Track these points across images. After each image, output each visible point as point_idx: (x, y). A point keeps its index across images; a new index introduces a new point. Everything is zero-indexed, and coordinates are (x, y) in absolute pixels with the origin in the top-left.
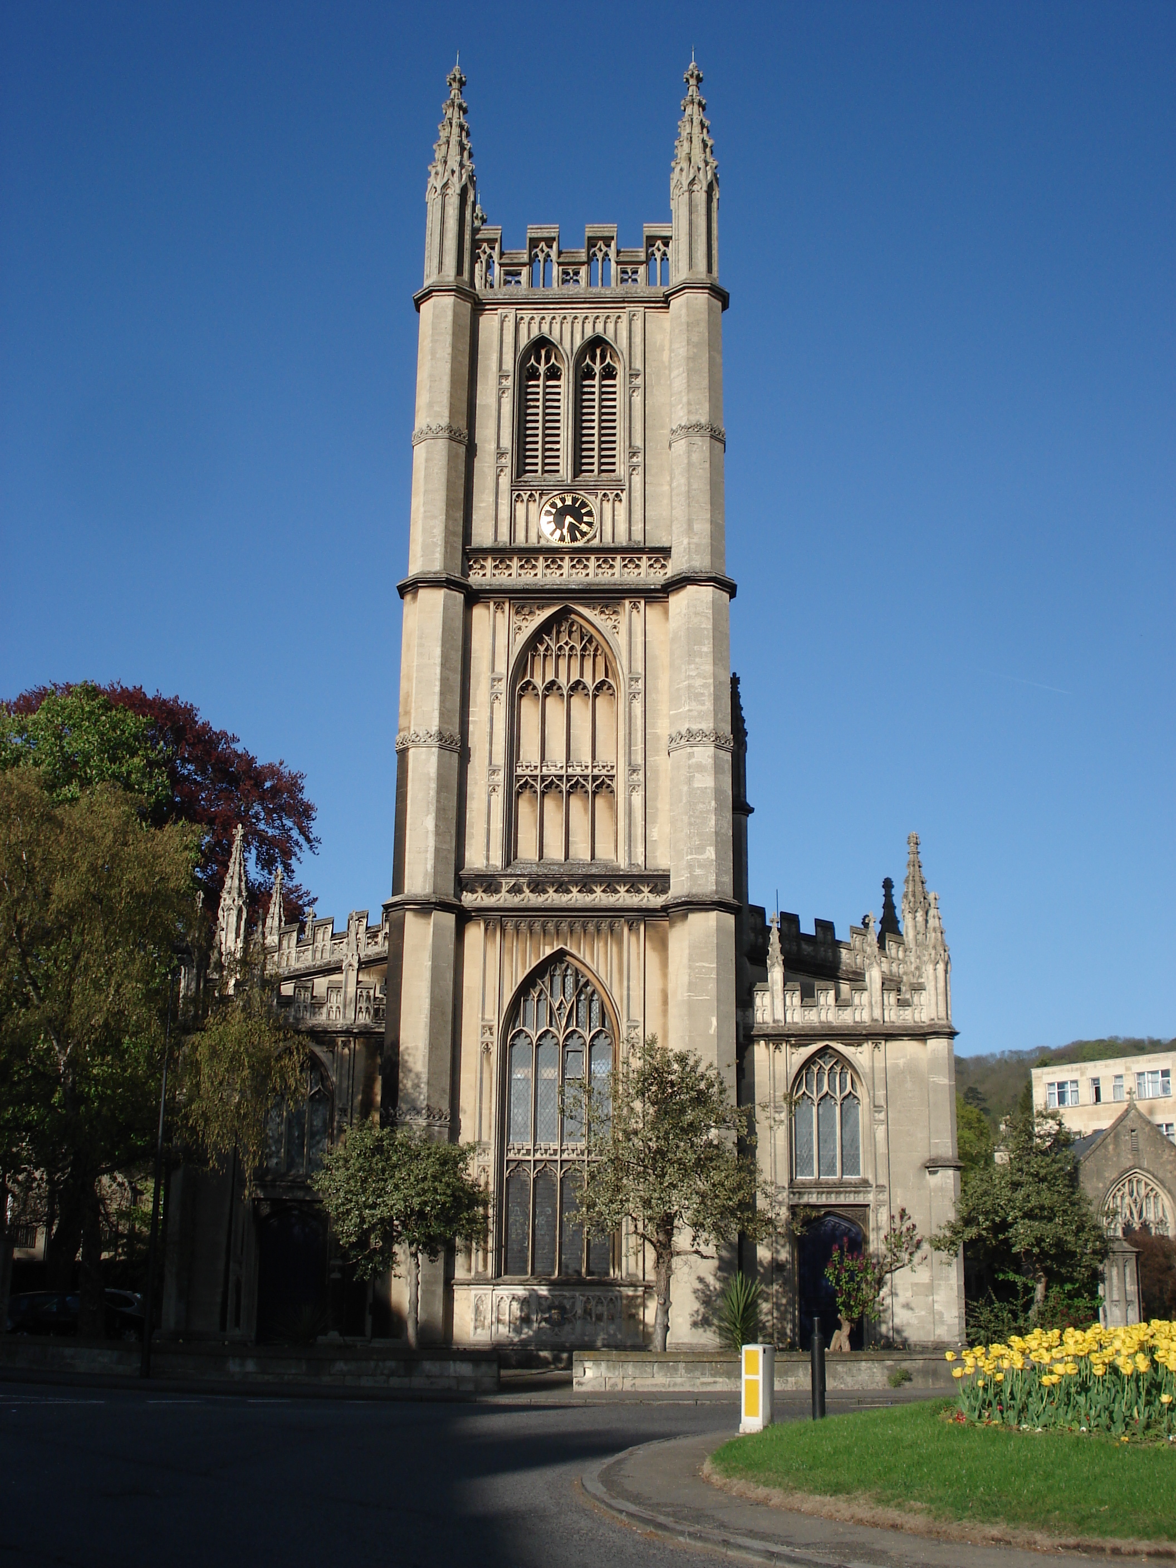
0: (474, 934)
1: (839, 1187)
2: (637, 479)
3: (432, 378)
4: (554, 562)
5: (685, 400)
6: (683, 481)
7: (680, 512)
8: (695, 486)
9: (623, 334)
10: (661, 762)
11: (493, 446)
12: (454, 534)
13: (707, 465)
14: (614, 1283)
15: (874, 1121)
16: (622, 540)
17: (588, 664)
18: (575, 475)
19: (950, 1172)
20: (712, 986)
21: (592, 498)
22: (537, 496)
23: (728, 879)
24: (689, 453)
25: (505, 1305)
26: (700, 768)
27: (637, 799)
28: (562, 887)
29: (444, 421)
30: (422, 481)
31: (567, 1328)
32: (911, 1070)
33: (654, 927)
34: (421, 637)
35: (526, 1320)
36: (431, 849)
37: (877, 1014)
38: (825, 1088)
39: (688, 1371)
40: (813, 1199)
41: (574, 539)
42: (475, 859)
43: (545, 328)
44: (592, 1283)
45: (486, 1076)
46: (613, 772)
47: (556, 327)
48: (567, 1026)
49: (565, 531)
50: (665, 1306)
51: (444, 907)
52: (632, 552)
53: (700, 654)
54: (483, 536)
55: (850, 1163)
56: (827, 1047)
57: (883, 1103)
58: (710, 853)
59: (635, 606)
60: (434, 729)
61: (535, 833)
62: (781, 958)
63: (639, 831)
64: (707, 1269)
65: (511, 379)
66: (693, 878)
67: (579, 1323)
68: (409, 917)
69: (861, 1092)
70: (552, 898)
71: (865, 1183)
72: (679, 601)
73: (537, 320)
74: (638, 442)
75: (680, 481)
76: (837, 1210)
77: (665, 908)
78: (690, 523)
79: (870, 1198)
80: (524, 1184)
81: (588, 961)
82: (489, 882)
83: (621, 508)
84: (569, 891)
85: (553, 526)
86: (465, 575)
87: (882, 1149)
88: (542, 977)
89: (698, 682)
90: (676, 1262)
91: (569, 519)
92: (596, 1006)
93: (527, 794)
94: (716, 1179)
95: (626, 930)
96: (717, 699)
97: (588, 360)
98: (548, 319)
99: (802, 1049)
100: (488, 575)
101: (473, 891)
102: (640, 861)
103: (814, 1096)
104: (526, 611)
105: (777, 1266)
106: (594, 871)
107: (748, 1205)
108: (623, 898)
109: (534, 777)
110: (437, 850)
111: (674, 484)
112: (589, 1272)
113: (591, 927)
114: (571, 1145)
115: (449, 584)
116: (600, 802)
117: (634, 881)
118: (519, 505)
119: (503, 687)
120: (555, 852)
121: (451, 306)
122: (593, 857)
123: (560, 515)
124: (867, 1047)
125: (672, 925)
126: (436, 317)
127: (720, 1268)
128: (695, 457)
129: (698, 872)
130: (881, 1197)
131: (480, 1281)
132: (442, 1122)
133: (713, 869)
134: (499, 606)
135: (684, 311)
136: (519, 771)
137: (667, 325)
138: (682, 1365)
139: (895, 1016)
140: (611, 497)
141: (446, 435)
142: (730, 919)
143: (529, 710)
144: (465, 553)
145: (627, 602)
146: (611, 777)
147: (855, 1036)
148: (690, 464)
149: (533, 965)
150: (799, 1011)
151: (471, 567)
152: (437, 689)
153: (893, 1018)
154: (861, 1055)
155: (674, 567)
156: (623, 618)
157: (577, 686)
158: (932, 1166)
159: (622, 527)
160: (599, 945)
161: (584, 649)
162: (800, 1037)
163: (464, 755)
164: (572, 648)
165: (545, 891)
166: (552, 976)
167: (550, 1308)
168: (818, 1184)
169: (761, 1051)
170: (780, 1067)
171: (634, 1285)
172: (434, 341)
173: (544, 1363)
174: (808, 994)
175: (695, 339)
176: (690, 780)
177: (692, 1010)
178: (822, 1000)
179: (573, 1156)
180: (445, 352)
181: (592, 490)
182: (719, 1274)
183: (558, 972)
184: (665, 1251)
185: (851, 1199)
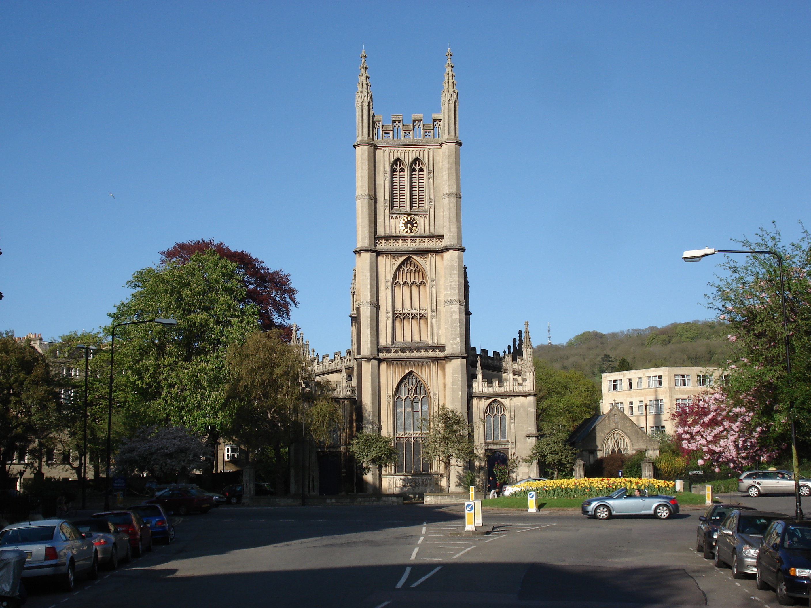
0: (384, 366)
1: (500, 443)
2: (432, 210)
3: (362, 177)
4: (405, 240)
5: (448, 184)
6: (447, 213)
7: (446, 224)
8: (451, 215)
9: (426, 157)
10: (442, 309)
11: (383, 199)
12: (372, 233)
13: (455, 208)
14: (431, 474)
15: (510, 422)
16: (427, 233)
17: (417, 275)
18: (411, 209)
19: (534, 438)
20: (459, 383)
21: (416, 217)
22: (398, 217)
23: (464, 348)
24: (449, 203)
25: (397, 482)
26: (454, 312)
27: (434, 321)
28: (411, 351)
29: (367, 193)
30: (360, 214)
31: (417, 488)
32: (522, 406)
33: (441, 363)
34: (363, 270)
35: (404, 486)
36: (369, 340)
37: (511, 389)
38: (495, 412)
39: (455, 498)
40: (492, 447)
41: (411, 232)
42: (383, 342)
43: (399, 154)
44: (425, 474)
45: (389, 411)
46: (426, 312)
47: (403, 154)
48: (414, 394)
49: (408, 229)
50: (449, 480)
51: (374, 359)
52: (431, 237)
53: (454, 274)
54: (381, 232)
55: (503, 435)
56: (496, 399)
57: (513, 417)
58: (458, 340)
59: (432, 256)
60: (369, 301)
61: (401, 332)
62: (481, 371)
63: (435, 332)
64: (460, 469)
65: (388, 174)
66: (453, 348)
67: (420, 487)
68: (363, 362)
69: (507, 413)
70: (408, 354)
71: (508, 442)
72: (446, 255)
73: (396, 151)
74: (432, 197)
75: (446, 213)
76: (499, 450)
77: (444, 357)
78: (450, 228)
79: (509, 446)
80: (402, 444)
81: (420, 374)
82: (388, 350)
83: (427, 221)
84: (413, 352)
85: (404, 228)
86: (376, 246)
87: (513, 431)
88: (405, 379)
89: (454, 283)
90: (451, 468)
91: (409, 225)
92: (423, 388)
93: (398, 319)
94: (462, 445)
95: (432, 364)
96: (459, 289)
97: (414, 166)
98: (400, 151)
99: (488, 400)
100: (383, 246)
101: (383, 353)
102: (436, 341)
103: (492, 415)
104: (396, 257)
105: (481, 468)
106: (421, 345)
107: (472, 452)
108: (430, 354)
109: (401, 314)
110: (371, 340)
111: (444, 214)
112: (423, 471)
113: (420, 363)
114: (416, 432)
115: (371, 251)
116: (422, 321)
117: (434, 348)
118: (392, 220)
119: (389, 284)
120: (408, 338)
121: (367, 150)
122: (420, 340)
123: (406, 223)
124: (508, 399)
125: (446, 362)
126: (362, 154)
127: (463, 469)
128: (451, 205)
129: (454, 346)
130: (513, 446)
131: (390, 475)
132: (376, 426)
133: (459, 345)
134: (387, 256)
135: (447, 151)
136: (396, 312)
137: (441, 153)
138: (454, 496)
139: (517, 389)
140: (423, 217)
141: (368, 198)
142: (465, 361)
143: (398, 291)
144: (375, 238)
145: (429, 254)
146: (425, 313)
147: (504, 396)
148: (449, 207)
149: (403, 376)
150: (487, 388)
151: (377, 243)
152: (369, 287)
153: (517, 390)
154: (506, 402)
155: (445, 243)
156: (428, 260)
157: (413, 283)
158: (529, 436)
159: (427, 228)
160: (423, 369)
161: (415, 270)
162: (487, 396)
163: (378, 308)
164: (411, 270)
165: (406, 352)
166: (408, 379)
167: (412, 482)
168: (493, 442)
169: (475, 401)
170: (481, 406)
171: (438, 475)
172: (362, 163)
173: (411, 499)
174: (489, 383)
175: (451, 162)
176: (451, 316)
177: (453, 390)
178: (494, 385)
179: (417, 436)
180: (366, 167)
181: (417, 215)
182: (465, 471)
183: (410, 377)
184: (447, 465)
185: (503, 447)
